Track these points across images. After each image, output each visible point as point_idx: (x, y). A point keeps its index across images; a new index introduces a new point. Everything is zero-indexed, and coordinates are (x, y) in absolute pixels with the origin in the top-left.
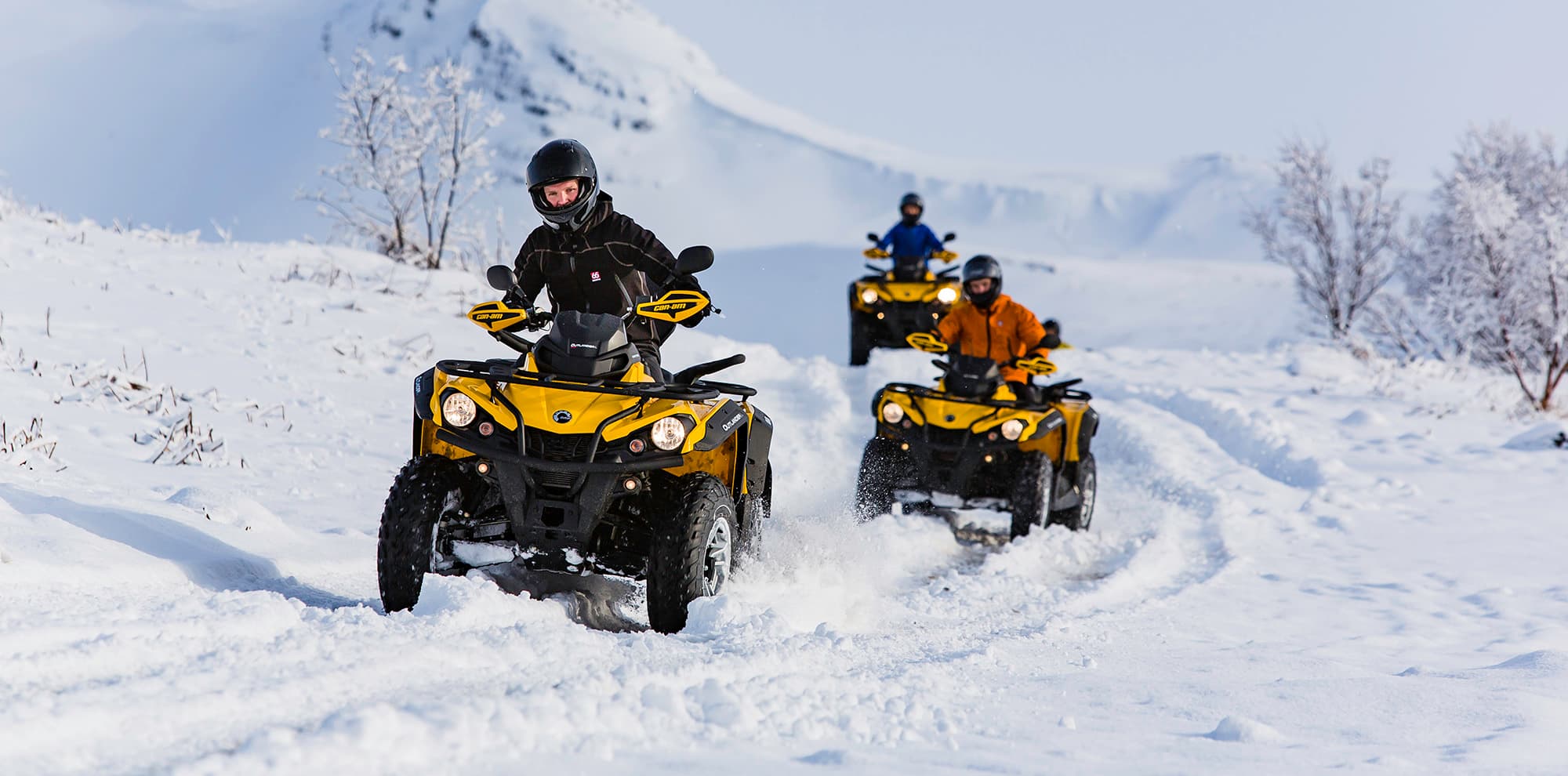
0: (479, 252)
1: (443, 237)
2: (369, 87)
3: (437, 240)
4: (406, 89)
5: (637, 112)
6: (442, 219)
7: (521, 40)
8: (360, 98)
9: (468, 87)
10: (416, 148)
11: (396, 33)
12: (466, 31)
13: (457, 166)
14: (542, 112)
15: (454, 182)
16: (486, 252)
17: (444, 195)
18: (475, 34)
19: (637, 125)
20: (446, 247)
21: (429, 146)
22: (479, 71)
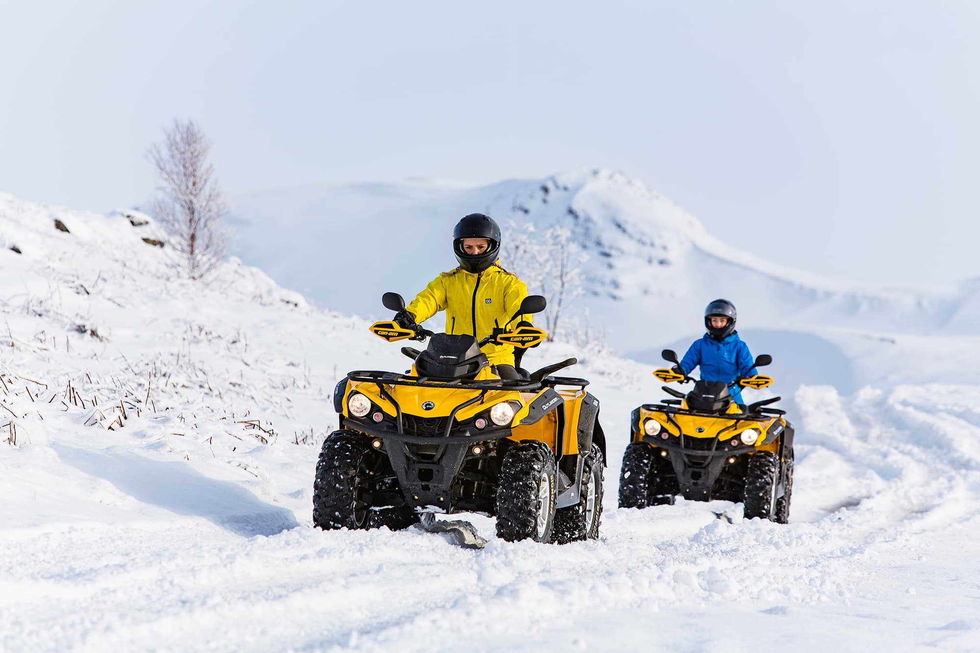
0: (575, 332)
1: (555, 324)
2: (513, 240)
3: (552, 326)
4: (534, 241)
5: (662, 255)
6: (554, 314)
7: (596, 216)
8: (508, 246)
9: (569, 240)
10: (540, 274)
11: (526, 211)
12: (564, 210)
13: (563, 285)
14: (607, 255)
15: (561, 293)
16: (580, 332)
17: (556, 301)
18: (571, 212)
19: (662, 262)
20: (557, 330)
21: (547, 274)
22: (573, 232)
